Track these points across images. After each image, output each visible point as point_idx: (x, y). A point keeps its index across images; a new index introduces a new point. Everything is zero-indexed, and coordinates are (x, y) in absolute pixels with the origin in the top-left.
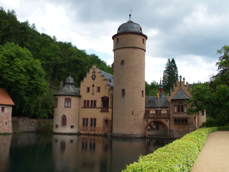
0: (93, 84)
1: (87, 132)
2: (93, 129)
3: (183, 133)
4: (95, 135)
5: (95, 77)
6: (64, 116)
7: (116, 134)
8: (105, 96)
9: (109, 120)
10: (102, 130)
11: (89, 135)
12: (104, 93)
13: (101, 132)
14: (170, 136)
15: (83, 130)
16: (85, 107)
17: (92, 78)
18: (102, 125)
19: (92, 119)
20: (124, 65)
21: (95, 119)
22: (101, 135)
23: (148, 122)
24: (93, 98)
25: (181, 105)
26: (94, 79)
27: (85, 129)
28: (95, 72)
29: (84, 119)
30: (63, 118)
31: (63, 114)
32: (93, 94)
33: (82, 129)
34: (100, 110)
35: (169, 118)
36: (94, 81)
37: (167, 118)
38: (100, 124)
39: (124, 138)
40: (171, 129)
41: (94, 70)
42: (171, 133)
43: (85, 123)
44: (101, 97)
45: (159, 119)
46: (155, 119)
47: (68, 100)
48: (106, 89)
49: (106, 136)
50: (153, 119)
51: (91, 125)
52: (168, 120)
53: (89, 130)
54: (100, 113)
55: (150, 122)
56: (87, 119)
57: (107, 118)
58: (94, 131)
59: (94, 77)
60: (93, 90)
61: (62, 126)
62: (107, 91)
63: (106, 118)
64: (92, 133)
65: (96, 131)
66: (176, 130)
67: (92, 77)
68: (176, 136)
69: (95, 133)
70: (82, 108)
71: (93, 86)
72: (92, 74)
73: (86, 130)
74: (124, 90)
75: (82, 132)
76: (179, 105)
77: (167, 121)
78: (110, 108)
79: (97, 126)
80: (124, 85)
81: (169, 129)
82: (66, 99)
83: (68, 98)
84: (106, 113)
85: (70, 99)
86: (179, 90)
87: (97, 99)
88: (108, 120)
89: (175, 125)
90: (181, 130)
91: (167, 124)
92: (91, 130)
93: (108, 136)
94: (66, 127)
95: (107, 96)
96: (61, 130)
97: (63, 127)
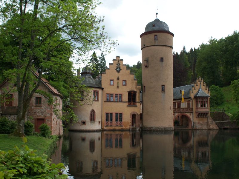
0: (118, 77)
1: (112, 128)
2: (119, 124)
3: (203, 124)
4: (122, 130)
5: (120, 70)
6: (93, 110)
7: (156, 128)
8: (132, 90)
9: (138, 114)
10: (130, 124)
11: (114, 130)
12: (131, 87)
13: (128, 127)
14: (194, 127)
15: (107, 126)
16: (108, 101)
17: (116, 71)
18: (130, 120)
19: (117, 114)
20: (163, 62)
21: (121, 114)
22: (129, 130)
23: (175, 116)
24: (118, 92)
25: (204, 102)
26: (118, 72)
27: (109, 125)
28: (120, 64)
29: (107, 114)
30: (91, 113)
31: (91, 109)
32: (118, 87)
33: (105, 125)
34: (127, 104)
35: (192, 113)
36: (119, 73)
37: (191, 112)
38: (127, 118)
39: (165, 131)
40: (194, 121)
41: (118, 62)
42: (194, 125)
43: (108, 118)
44: (128, 91)
45: (185, 113)
46: (181, 113)
47: (96, 93)
48: (133, 83)
49: (134, 130)
50: (179, 113)
51: (117, 120)
52: (192, 114)
53: (114, 125)
54: (127, 107)
55: (177, 115)
56: (111, 114)
57: (135, 112)
58: (121, 126)
59: (118, 69)
60: (118, 83)
61: (90, 122)
62: (134, 86)
63: (133, 112)
64: (118, 128)
65: (123, 126)
66: (198, 122)
67: (116, 69)
68: (198, 127)
69: (122, 129)
70: (105, 102)
71: (118, 79)
72: (116, 66)
73: (111, 126)
74: (164, 86)
75: (105, 128)
76: (202, 102)
77: (190, 115)
78: (138, 102)
79: (124, 120)
80: (164, 82)
81: (192, 121)
82: (94, 92)
83: (96, 91)
84: (134, 107)
85: (97, 92)
86: (200, 89)
87: (123, 93)
88: (136, 114)
89: (197, 118)
90: (201, 122)
91: (191, 117)
92: (117, 126)
93: (136, 130)
94: (95, 123)
95: (135, 90)
96: (89, 126)
97: (92, 123)
